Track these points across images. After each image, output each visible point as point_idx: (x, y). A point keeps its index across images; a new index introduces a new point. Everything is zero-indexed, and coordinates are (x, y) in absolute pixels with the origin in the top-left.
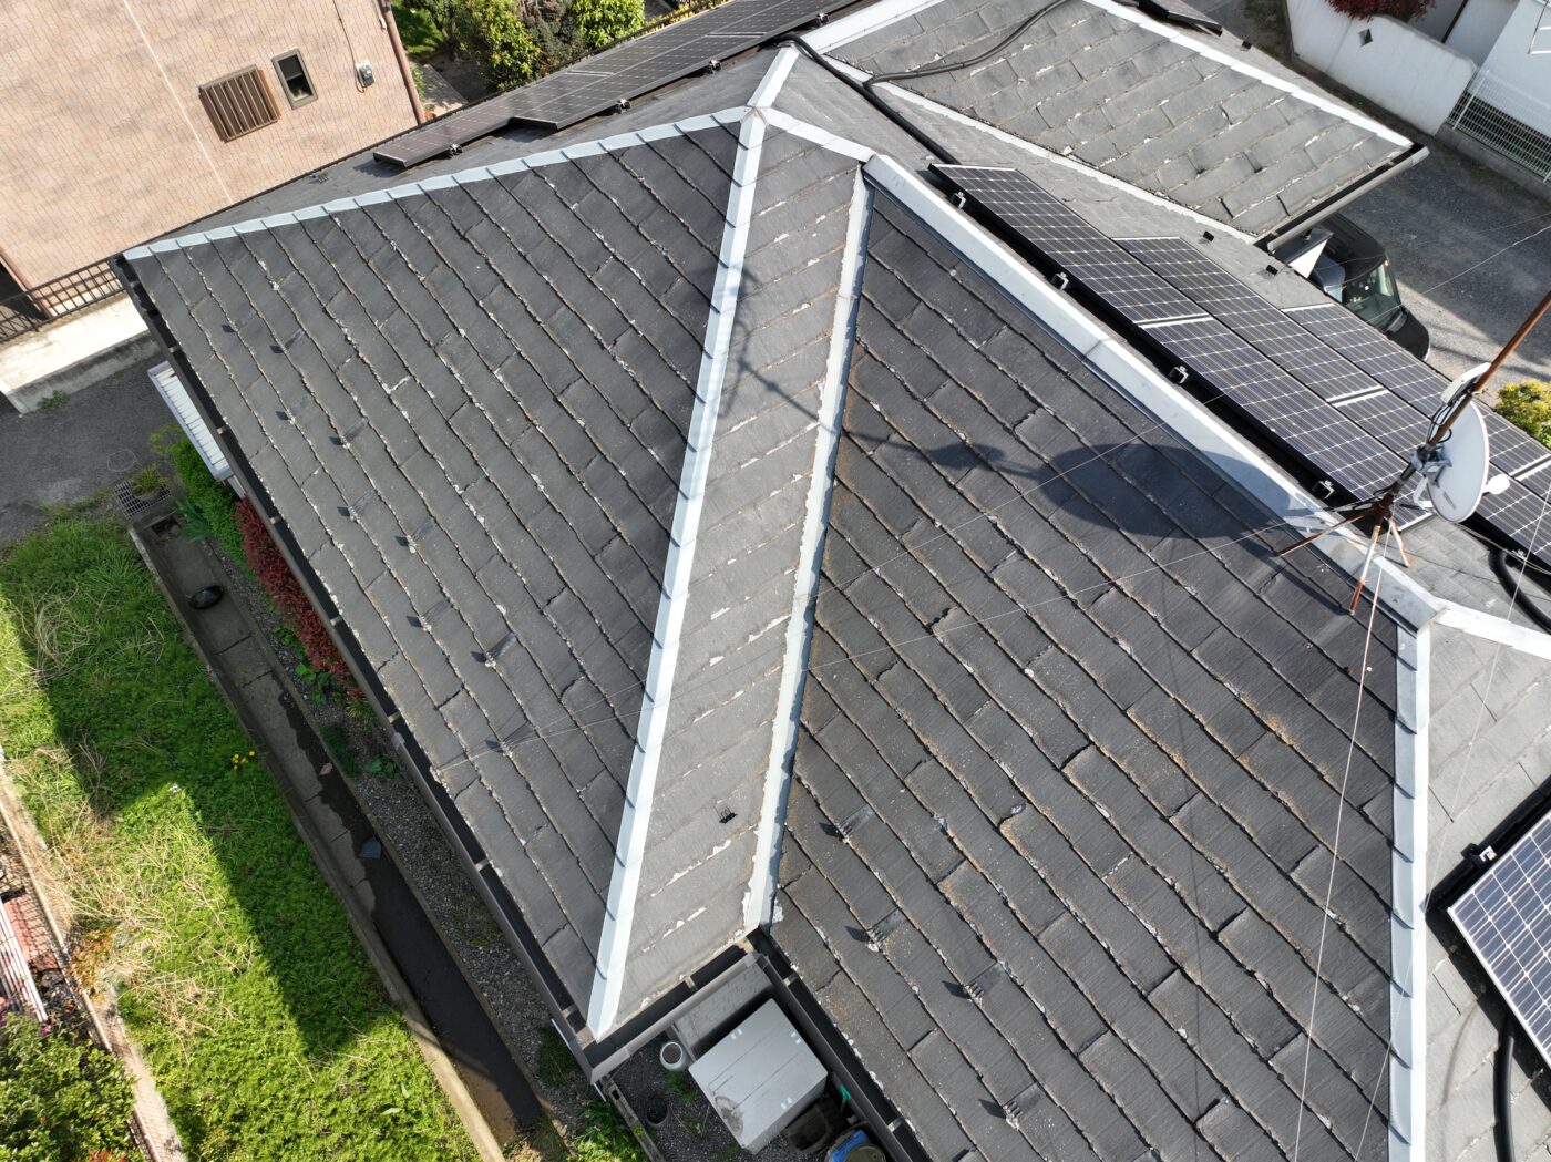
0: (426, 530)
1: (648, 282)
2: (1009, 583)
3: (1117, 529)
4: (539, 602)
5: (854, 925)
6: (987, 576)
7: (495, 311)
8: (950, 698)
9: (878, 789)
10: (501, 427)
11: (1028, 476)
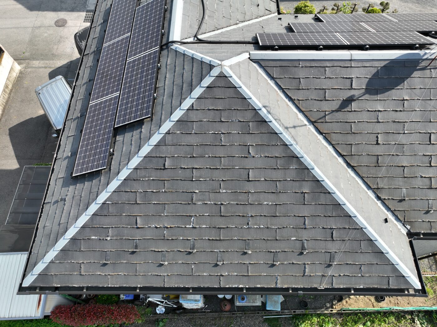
0: (249, 244)
1: (240, 131)
2: (384, 119)
3: (393, 89)
4: (302, 227)
5: (424, 212)
6: (377, 122)
7: (201, 177)
8: (396, 152)
9: (401, 183)
10: (240, 201)
11: (364, 95)
